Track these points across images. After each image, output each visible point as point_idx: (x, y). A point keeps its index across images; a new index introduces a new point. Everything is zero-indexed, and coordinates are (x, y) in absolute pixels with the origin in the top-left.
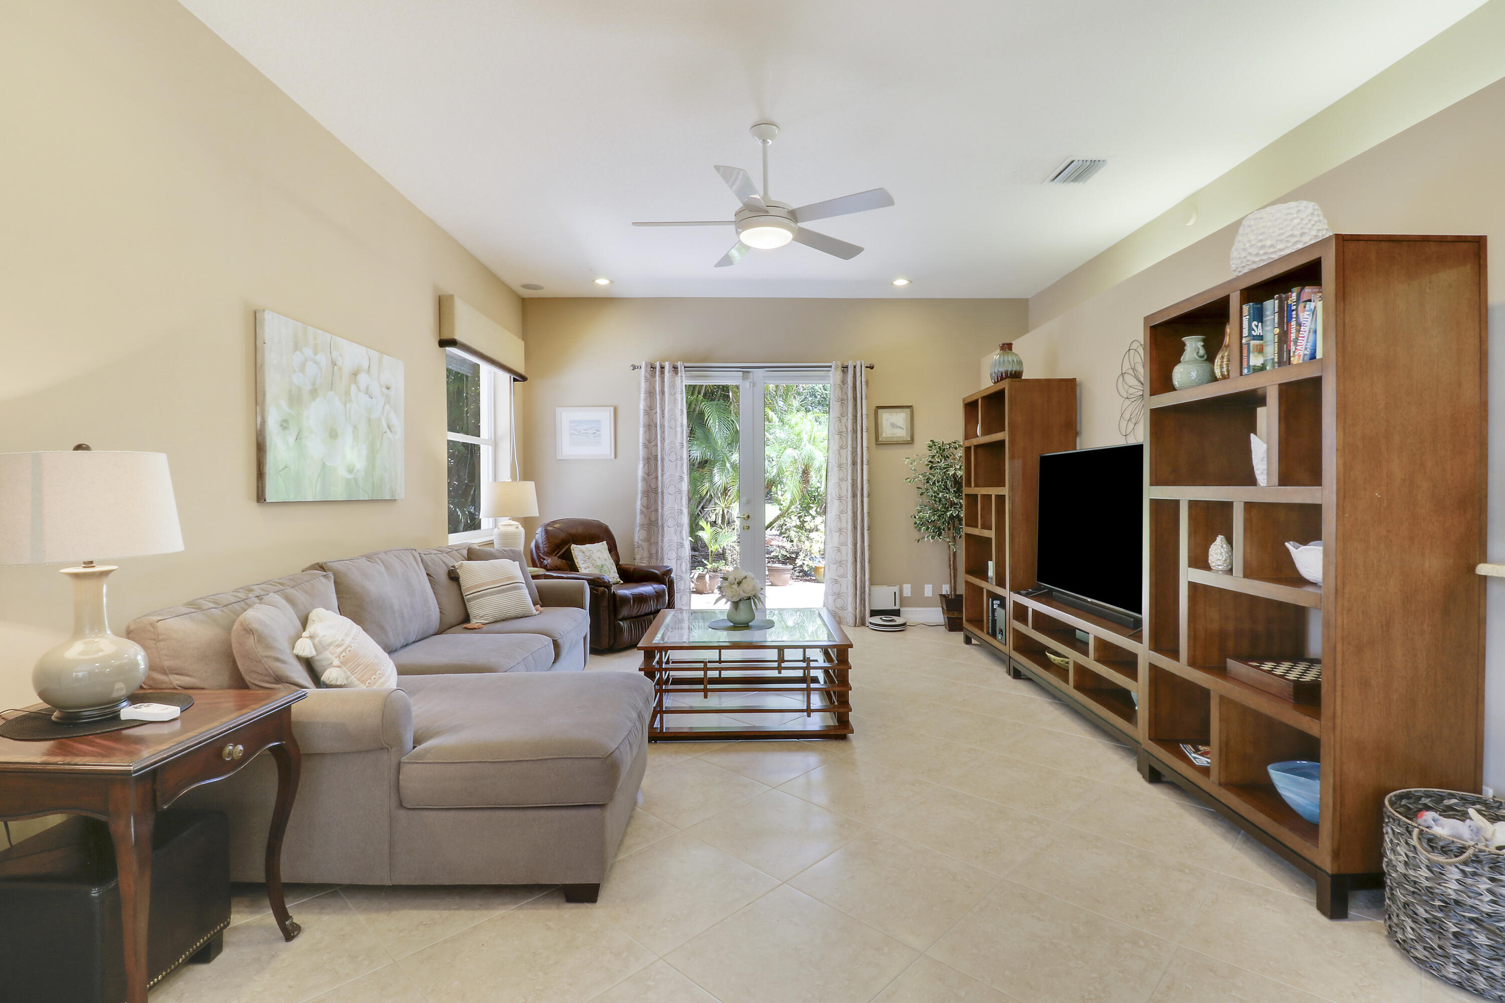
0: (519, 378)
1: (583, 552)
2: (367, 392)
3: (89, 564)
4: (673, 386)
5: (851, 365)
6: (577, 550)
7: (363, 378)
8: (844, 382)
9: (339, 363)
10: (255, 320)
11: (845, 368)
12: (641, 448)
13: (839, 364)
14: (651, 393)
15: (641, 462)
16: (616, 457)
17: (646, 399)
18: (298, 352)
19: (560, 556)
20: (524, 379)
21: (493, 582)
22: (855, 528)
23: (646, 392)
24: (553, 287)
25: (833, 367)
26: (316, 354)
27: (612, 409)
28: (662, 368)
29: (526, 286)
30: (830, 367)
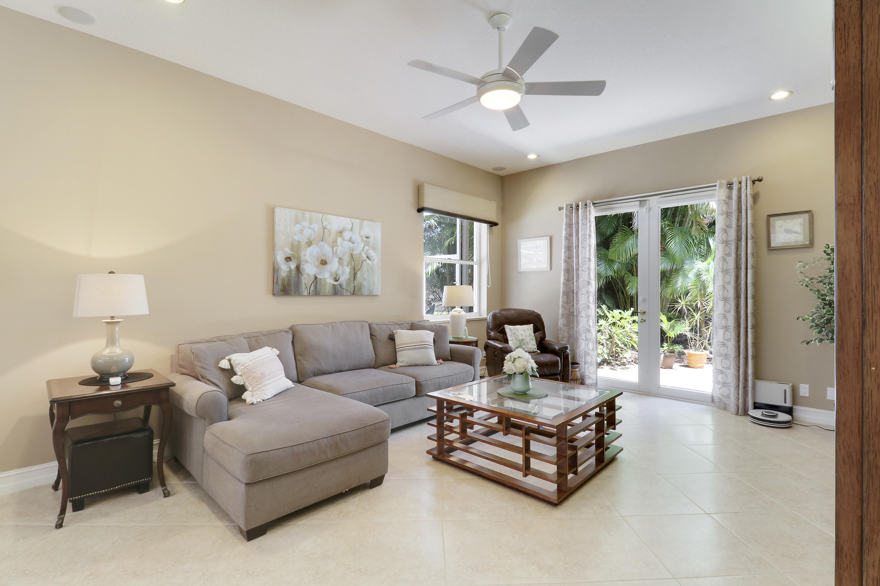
0: (492, 224)
1: (511, 330)
2: (350, 240)
3: (112, 318)
4: (585, 217)
5: (735, 180)
6: (508, 328)
7: (347, 235)
8: (730, 197)
9: (329, 227)
10: (271, 213)
11: (730, 186)
12: (563, 262)
13: (725, 182)
14: (569, 225)
15: (562, 272)
16: (551, 269)
17: (566, 229)
18: (298, 225)
19: (499, 331)
20: (495, 224)
21: (411, 343)
22: (738, 325)
23: (566, 224)
24: (511, 168)
25: (717, 185)
26: (311, 224)
27: (548, 238)
28: (578, 206)
29: (495, 169)
30: (715, 186)
